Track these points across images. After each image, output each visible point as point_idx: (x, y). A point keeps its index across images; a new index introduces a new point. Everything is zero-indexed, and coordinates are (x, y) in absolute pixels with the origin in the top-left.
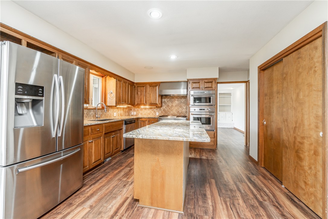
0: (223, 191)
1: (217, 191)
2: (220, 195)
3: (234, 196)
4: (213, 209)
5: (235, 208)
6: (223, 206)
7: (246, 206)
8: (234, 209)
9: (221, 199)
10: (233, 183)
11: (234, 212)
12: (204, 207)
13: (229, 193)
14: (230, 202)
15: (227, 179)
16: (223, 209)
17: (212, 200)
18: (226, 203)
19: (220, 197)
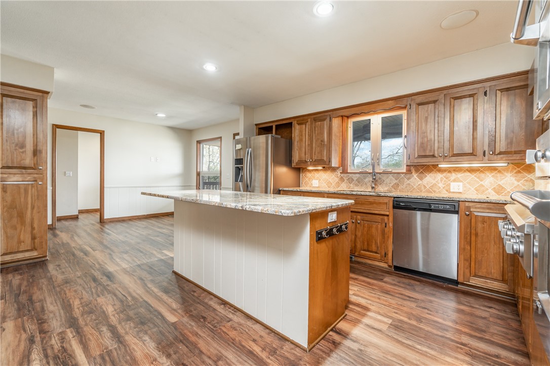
0: (144, 311)
1: (153, 305)
2: (146, 302)
3: (122, 312)
4: (147, 286)
5: (120, 298)
6: (137, 294)
7: (102, 309)
8: (120, 296)
9: (142, 298)
10: (127, 338)
11: (120, 294)
12: (158, 283)
13: (131, 313)
14: (127, 301)
15: (143, 342)
16: (134, 291)
17: (154, 292)
18: (134, 298)
19: (144, 301)
